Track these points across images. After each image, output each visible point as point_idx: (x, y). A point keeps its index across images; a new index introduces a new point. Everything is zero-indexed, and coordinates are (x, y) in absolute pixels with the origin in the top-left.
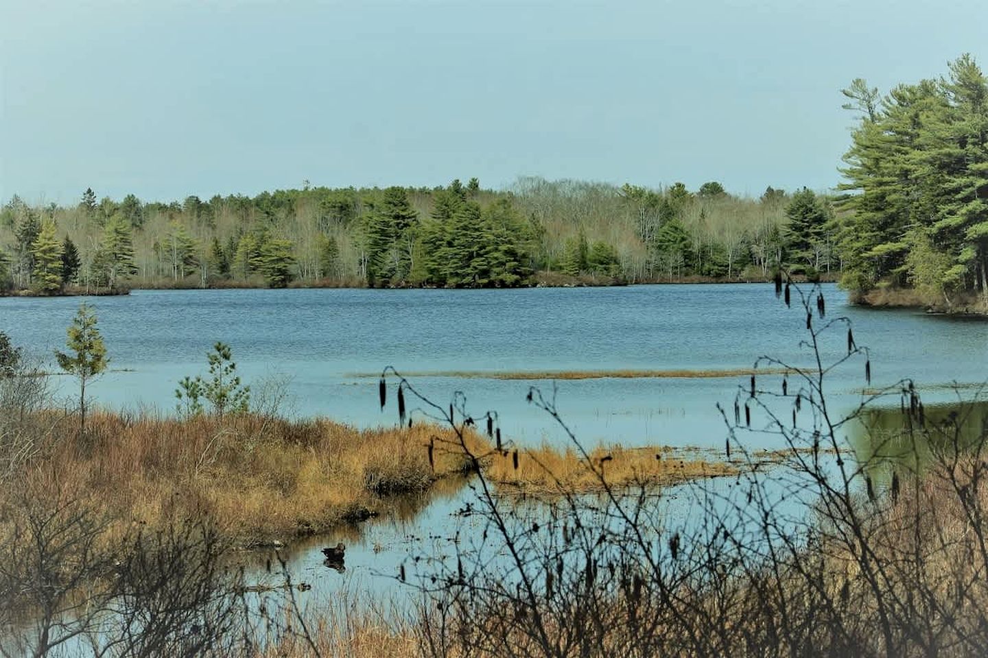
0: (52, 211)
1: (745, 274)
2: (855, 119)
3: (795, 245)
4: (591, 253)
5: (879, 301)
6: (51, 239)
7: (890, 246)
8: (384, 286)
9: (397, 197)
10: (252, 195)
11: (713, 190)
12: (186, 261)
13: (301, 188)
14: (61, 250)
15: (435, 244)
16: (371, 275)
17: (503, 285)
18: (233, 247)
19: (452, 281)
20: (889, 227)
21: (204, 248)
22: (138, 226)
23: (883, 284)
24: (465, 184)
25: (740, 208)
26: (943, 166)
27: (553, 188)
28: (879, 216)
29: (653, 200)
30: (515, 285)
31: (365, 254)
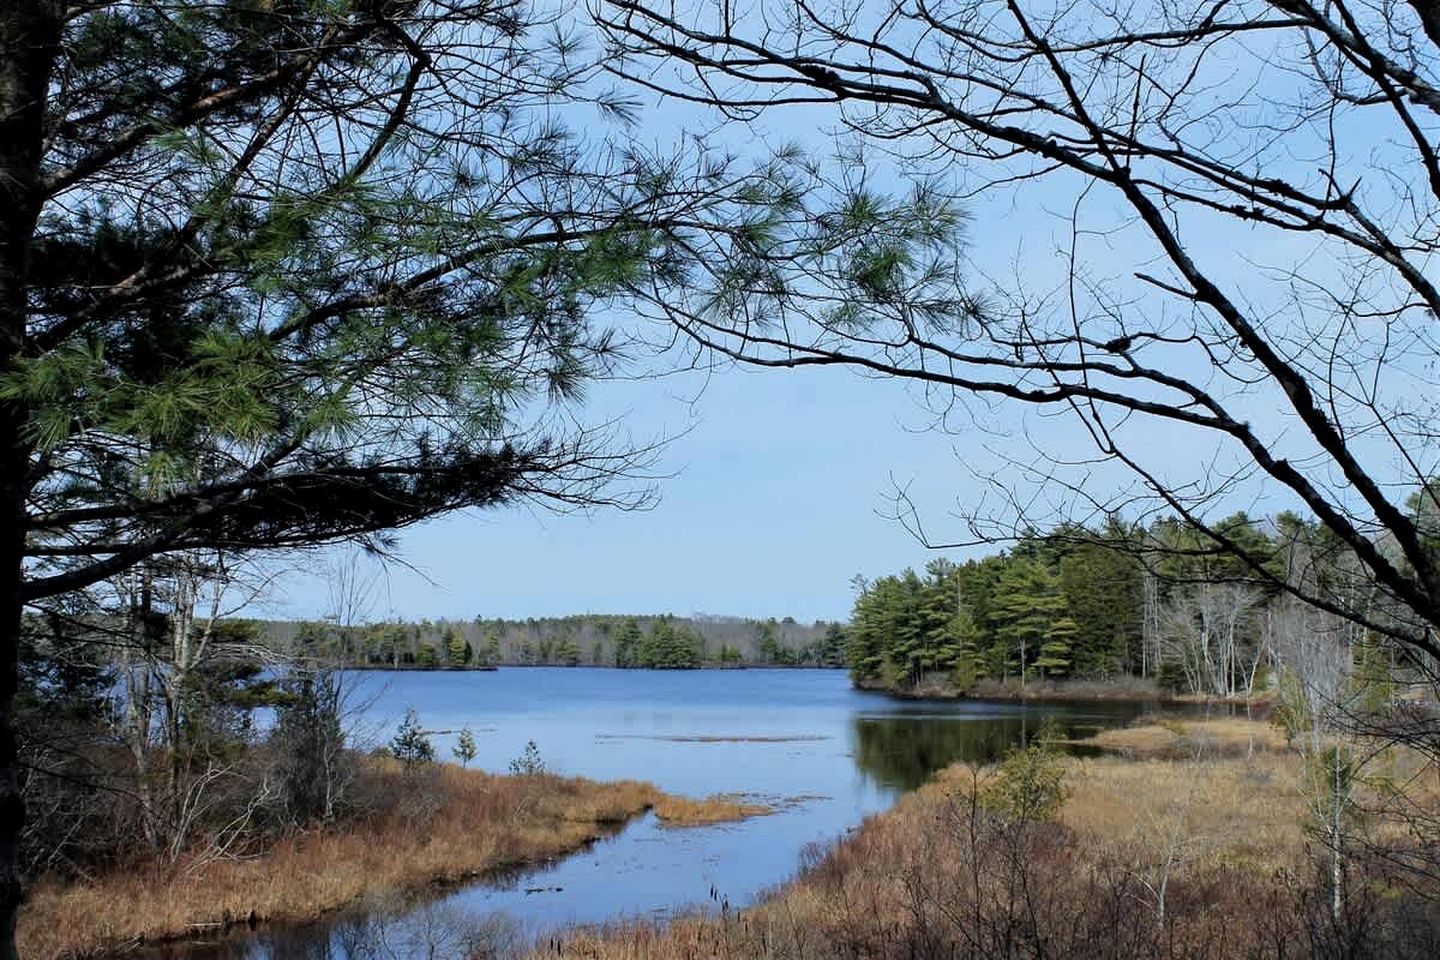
0: (461, 624)
1: (804, 664)
2: (857, 594)
3: (830, 649)
4: (728, 653)
5: (867, 686)
6: (460, 642)
7: (873, 659)
8: (625, 667)
9: (633, 623)
10: (561, 617)
11: (790, 621)
12: (527, 653)
13: (585, 614)
14: (464, 647)
15: (649, 647)
16: (618, 661)
17: (684, 668)
18: (550, 645)
19: (658, 665)
20: (872, 649)
21: (535, 644)
22: (503, 633)
23: (869, 677)
24: (666, 615)
25: (803, 630)
26: (898, 622)
27: (710, 618)
28: (867, 643)
29: (760, 626)
30: (690, 668)
31: (615, 650)
